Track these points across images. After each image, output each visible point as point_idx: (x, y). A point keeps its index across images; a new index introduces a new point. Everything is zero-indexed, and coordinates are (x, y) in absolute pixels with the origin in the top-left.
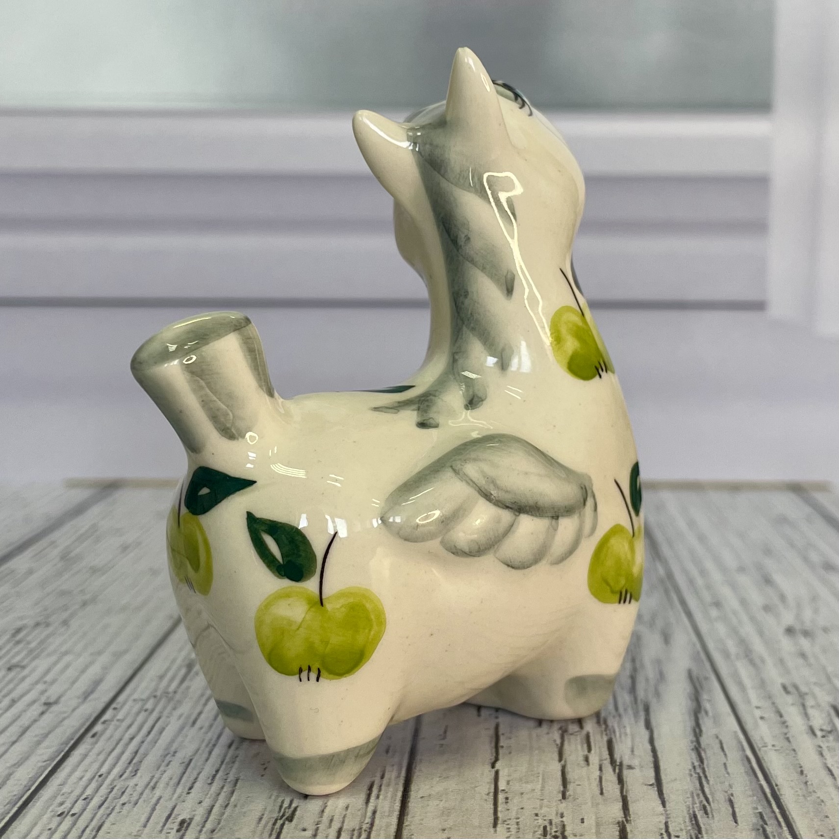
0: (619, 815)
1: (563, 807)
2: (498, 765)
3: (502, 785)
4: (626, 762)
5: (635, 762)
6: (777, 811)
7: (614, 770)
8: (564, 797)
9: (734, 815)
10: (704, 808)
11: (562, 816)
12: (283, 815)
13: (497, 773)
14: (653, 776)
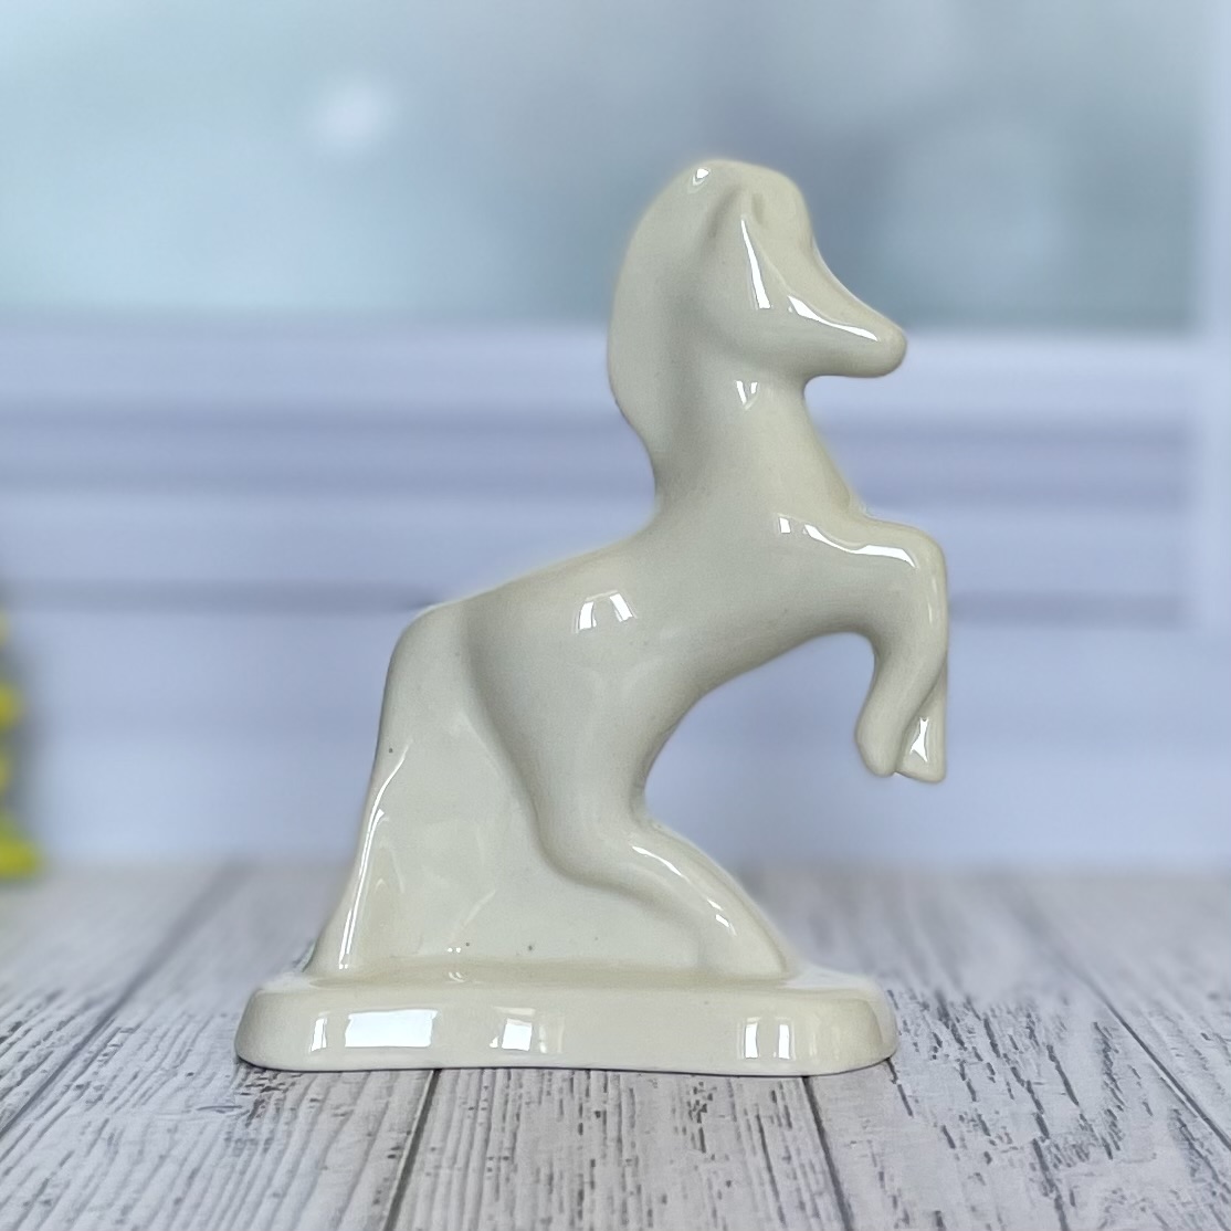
0: (1035, 1110)
1: (975, 1105)
2: (899, 1082)
3: (908, 1093)
4: (1032, 1081)
5: (1042, 1081)
6: (1193, 1110)
7: (1023, 1085)
8: (974, 1099)
9: (1149, 1110)
10: (1119, 1107)
11: (976, 1110)
12: (694, 1110)
13: (900, 1086)
14: (1062, 1089)
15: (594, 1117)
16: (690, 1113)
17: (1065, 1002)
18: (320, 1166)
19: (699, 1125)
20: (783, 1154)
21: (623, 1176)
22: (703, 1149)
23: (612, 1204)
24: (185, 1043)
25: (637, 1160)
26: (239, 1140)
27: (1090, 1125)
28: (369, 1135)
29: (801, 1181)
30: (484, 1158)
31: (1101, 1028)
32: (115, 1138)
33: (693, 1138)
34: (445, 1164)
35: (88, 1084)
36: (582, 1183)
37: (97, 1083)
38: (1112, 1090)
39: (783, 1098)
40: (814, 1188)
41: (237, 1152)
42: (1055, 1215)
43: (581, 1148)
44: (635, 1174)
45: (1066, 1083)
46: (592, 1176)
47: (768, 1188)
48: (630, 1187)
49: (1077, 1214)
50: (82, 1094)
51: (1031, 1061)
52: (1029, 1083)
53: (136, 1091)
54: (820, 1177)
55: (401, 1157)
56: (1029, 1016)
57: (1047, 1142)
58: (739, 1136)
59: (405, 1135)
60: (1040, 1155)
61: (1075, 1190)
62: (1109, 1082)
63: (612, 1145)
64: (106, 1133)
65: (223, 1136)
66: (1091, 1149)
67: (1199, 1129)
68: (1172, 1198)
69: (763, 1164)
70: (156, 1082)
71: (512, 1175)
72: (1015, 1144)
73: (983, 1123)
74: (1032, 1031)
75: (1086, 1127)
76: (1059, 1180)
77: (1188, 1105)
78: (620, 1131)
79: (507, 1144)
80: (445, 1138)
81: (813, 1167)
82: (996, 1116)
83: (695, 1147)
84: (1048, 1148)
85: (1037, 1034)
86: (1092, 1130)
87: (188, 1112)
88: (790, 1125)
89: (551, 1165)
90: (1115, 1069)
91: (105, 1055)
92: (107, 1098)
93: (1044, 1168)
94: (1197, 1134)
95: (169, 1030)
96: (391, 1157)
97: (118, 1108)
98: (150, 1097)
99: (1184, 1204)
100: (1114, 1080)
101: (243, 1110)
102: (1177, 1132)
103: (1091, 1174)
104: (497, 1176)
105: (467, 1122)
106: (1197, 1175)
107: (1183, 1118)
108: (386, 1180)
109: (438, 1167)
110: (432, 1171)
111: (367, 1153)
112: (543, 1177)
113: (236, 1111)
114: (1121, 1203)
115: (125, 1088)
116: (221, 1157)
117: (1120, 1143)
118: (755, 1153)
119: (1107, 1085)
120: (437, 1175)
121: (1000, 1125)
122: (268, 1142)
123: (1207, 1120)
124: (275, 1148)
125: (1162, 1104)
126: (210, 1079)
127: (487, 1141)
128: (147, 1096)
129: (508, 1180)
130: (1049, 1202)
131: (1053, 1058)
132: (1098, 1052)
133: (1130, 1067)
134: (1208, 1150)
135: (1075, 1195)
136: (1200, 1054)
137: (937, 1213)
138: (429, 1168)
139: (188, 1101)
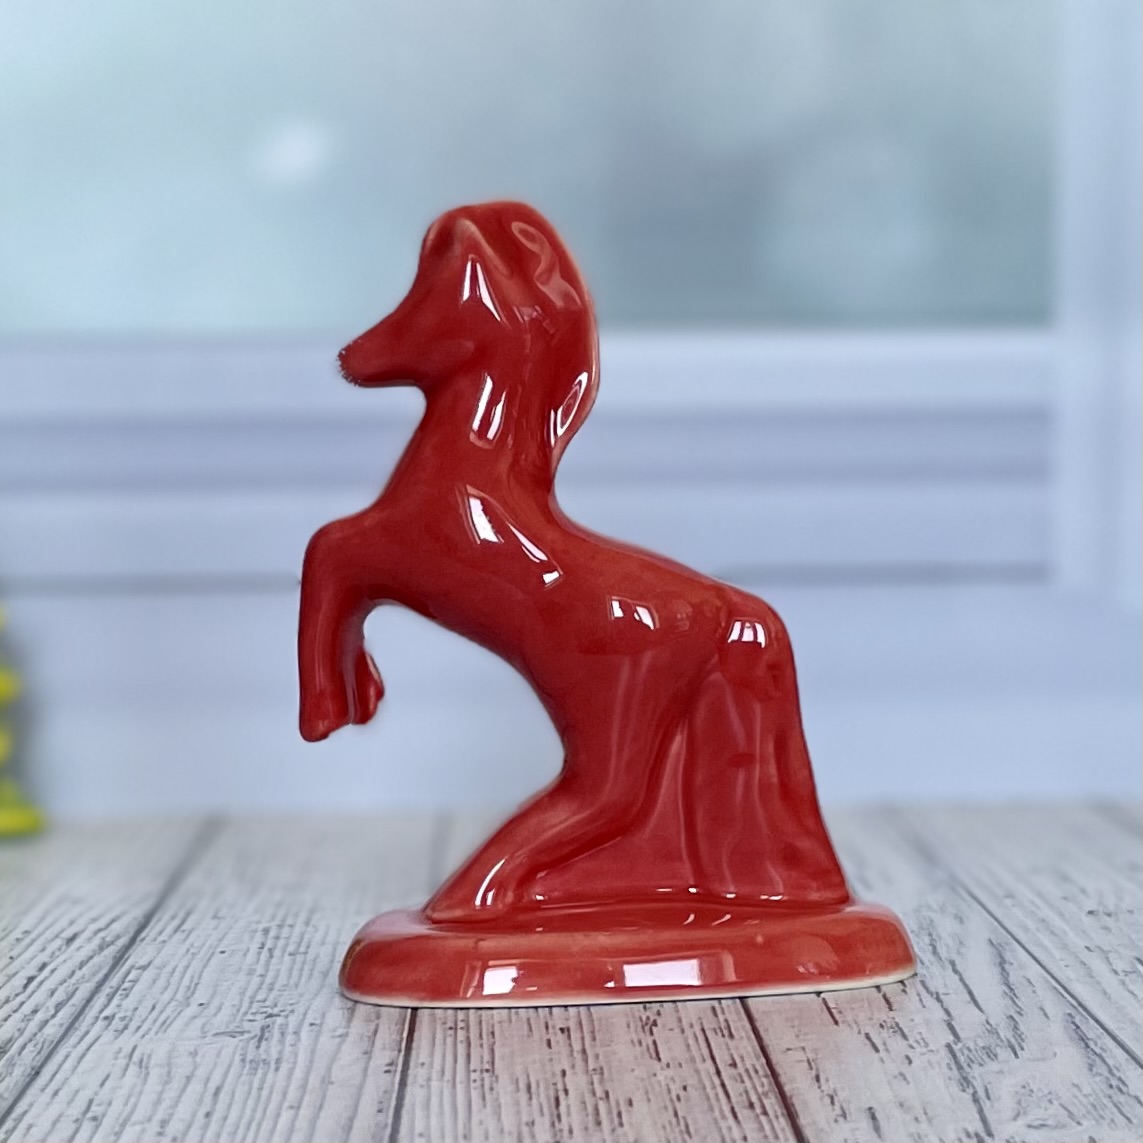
0: (946, 1017)
1: (892, 1014)
3: (832, 1005)
4: (941, 991)
5: (949, 991)
6: (1084, 1013)
7: (932, 995)
8: (891, 1009)
9: (1046, 1015)
10: (1019, 1013)
11: (893, 1018)
12: (647, 1024)
13: (824, 1000)
14: (968, 998)
15: (559, 1032)
16: (643, 1027)
17: (961, 921)
18: (326, 1081)
19: (653, 1038)
20: (730, 1062)
21: (592, 1083)
22: (659, 1060)
23: (585, 1108)
24: (193, 977)
25: (602, 1069)
26: (251, 1061)
27: (996, 1029)
28: (365, 1053)
29: (748, 1084)
30: (468, 1071)
31: (995, 942)
32: (145, 1061)
33: (648, 1049)
34: (435, 1076)
35: (114, 1016)
36: (557, 1091)
37: (121, 1015)
38: (1012, 999)
39: (723, 1012)
40: (760, 1090)
41: (253, 1072)
42: (973, 1109)
43: (551, 1060)
44: (602, 1081)
45: (971, 994)
46: (565, 1084)
47: (720, 1090)
48: (599, 1093)
49: (992, 1106)
50: (109, 1024)
51: (937, 974)
52: (937, 994)
53: (155, 1021)
54: (765, 1080)
55: (395, 1071)
56: (930, 935)
57: (960, 1045)
58: (688, 1046)
59: (396, 1052)
60: (954, 1056)
61: (989, 1087)
62: (1007, 991)
63: (578, 1057)
64: (136, 1058)
65: (238, 1058)
66: (999, 1051)
67: (1091, 1031)
68: (1075, 1090)
69: (712, 1070)
70: (173, 1012)
71: (495, 1085)
72: (931, 1047)
73: (901, 1029)
74: (934, 948)
75: (993, 1031)
76: (974, 1078)
77: (1080, 1009)
78: (583, 1045)
79: (487, 1058)
80: (432, 1055)
81: (756, 1072)
82: (912, 1023)
83: (651, 1057)
84: (961, 1050)
85: (939, 950)
86: (998, 1034)
87: (205, 1037)
88: (731, 1036)
89: (528, 1076)
90: (1012, 979)
91: (125, 990)
92: (133, 1026)
93: (960, 1067)
94: (1090, 1035)
95: (176, 967)
96: (387, 1072)
97: (143, 1036)
98: (169, 1025)
99: (1085, 1096)
100: (1011, 990)
101: (252, 1035)
102: (1073, 1034)
103: (1001, 1072)
104: (483, 1086)
105: (449, 1040)
106: (1095, 1070)
107: (1077, 1021)
108: (386, 1092)
109: (429, 1079)
110: (424, 1083)
111: (366, 1069)
112: (522, 1085)
113: (246, 1036)
114: (1030, 1095)
115: (146, 1019)
116: (240, 1076)
117: (1024, 1045)
118: (704, 1060)
119: (1006, 993)
120: (429, 1087)
121: (916, 1031)
122: (278, 1061)
123: (1097, 1021)
124: (284, 1067)
125: (1056, 1009)
126: (220, 1009)
127: (468, 1056)
128: (166, 1025)
129: (492, 1089)
130: (967, 1097)
131: (956, 971)
132: (995, 964)
133: (1024, 977)
134: (1101, 1048)
135: (990, 1091)
136: (1085, 964)
137: (870, 1109)
138: (421, 1081)
139: (202, 1028)
